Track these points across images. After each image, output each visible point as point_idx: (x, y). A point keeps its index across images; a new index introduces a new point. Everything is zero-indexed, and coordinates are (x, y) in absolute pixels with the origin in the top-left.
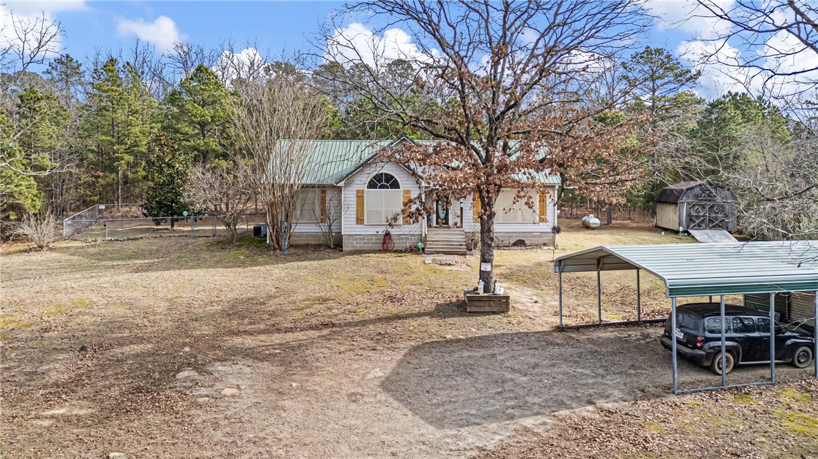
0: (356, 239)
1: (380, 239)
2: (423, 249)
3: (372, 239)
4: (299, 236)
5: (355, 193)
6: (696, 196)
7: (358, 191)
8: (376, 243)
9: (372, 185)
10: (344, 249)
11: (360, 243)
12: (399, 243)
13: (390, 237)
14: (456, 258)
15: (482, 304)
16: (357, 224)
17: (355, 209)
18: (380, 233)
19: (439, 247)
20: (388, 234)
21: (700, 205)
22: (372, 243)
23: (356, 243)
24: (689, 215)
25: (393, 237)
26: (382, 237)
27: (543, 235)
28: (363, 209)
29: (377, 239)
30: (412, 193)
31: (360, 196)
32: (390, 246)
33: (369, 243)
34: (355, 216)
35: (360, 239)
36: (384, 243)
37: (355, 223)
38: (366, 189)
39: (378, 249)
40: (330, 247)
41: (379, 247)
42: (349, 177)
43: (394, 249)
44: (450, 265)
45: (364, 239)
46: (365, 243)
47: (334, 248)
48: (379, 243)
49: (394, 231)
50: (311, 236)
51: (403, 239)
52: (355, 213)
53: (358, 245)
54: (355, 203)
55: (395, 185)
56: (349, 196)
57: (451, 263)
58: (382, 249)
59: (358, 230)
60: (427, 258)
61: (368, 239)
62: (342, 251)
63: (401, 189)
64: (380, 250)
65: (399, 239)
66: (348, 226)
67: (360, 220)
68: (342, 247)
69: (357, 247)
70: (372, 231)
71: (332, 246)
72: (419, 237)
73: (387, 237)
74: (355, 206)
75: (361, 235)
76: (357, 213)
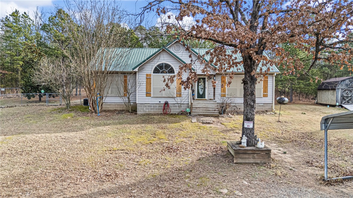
0: (146, 106)
1: (161, 107)
2: (190, 113)
3: (156, 107)
4: (110, 105)
5: (145, 76)
6: (347, 85)
7: (147, 75)
8: (159, 109)
9: (156, 71)
10: (138, 113)
11: (149, 109)
12: (174, 109)
13: (168, 105)
14: (213, 119)
15: (247, 156)
16: (147, 96)
17: (145, 87)
18: (161, 102)
19: (201, 112)
20: (166, 103)
21: (349, 90)
22: (156, 109)
23: (146, 109)
24: (342, 96)
25: (170, 105)
26: (163, 105)
27: (266, 105)
28: (150, 86)
29: (159, 107)
31: (148, 78)
32: (168, 111)
33: (154, 109)
34: (145, 91)
36: (164, 109)
37: (145, 96)
38: (152, 73)
40: (129, 112)
41: (161, 111)
42: (142, 66)
43: (171, 113)
44: (209, 123)
45: (151, 107)
46: (151, 109)
47: (132, 112)
48: (161, 109)
49: (170, 101)
50: (118, 105)
51: (176, 106)
52: (145, 89)
53: (147, 110)
54: (145, 82)
55: (171, 71)
56: (141, 78)
57: (210, 122)
58: (162, 113)
59: (147, 100)
60: (193, 119)
61: (153, 106)
62: (136, 114)
63: (175, 73)
64: (161, 114)
65: (174, 107)
66: (141, 98)
67: (148, 94)
68: (137, 112)
70: (156, 101)
71: (130, 111)
72: (187, 105)
73: (166, 105)
74: (145, 85)
75: (149, 104)
76: (146, 89)
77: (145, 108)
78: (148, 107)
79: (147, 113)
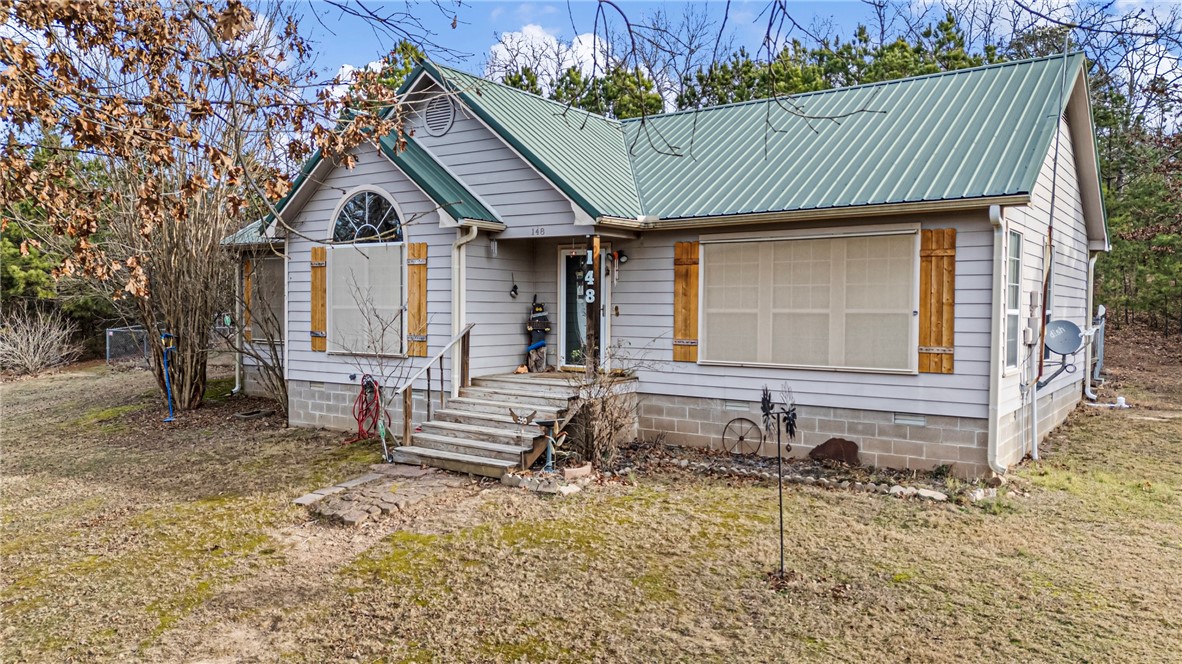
1: (355, 401)
3: (341, 398)
5: (310, 257)
7: (315, 253)
9: (342, 234)
10: (289, 423)
11: (321, 408)
13: (375, 393)
17: (309, 307)
18: (357, 380)
19: (452, 441)
20: (371, 386)
23: (312, 407)
25: (381, 395)
26: (361, 394)
27: (940, 427)
28: (324, 305)
29: (350, 399)
30: (431, 252)
31: (318, 266)
32: (373, 423)
34: (308, 328)
35: (322, 396)
36: (361, 413)
37: (309, 346)
38: (330, 246)
46: (330, 409)
52: (309, 317)
53: (317, 413)
54: (309, 287)
59: (315, 367)
61: (335, 397)
62: (287, 426)
63: (405, 241)
66: (298, 357)
67: (318, 340)
69: (313, 417)
70: (342, 373)
73: (371, 395)
74: (308, 297)
75: (322, 383)
76: (312, 317)
77: (310, 403)
78: (319, 398)
79: (316, 424)
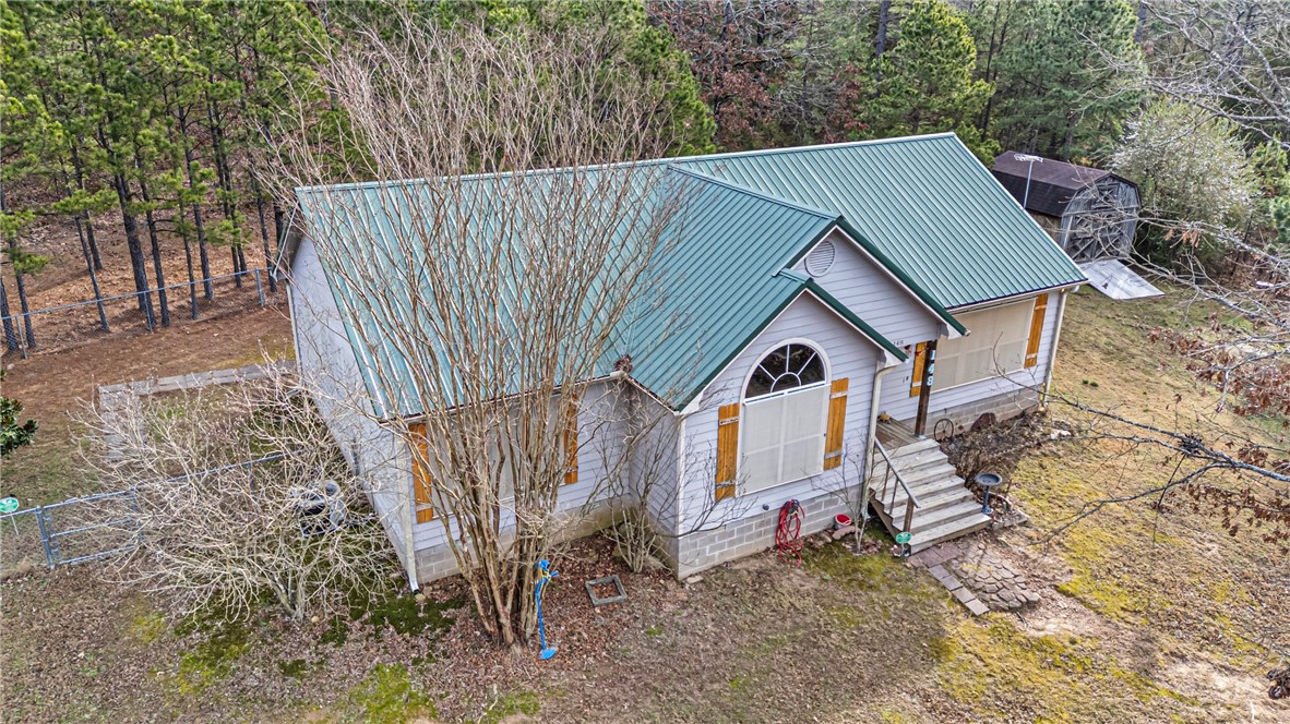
0: (712, 539)
3: (750, 528)
5: (715, 417)
6: (1089, 203)
8: (759, 535)
9: (759, 383)
11: (721, 546)
12: (810, 518)
13: (795, 509)
16: (717, 498)
17: (714, 462)
22: (748, 538)
23: (712, 550)
24: (1073, 238)
25: (800, 509)
28: (734, 455)
29: (761, 525)
30: (851, 385)
33: (741, 541)
34: (713, 481)
35: (722, 536)
36: (778, 529)
37: (712, 498)
38: (742, 399)
39: (762, 548)
41: (766, 541)
42: (711, 382)
44: (1030, 605)
45: (732, 535)
46: (731, 543)
48: (766, 532)
49: (802, 493)
51: (819, 505)
52: (713, 472)
54: (714, 445)
55: (815, 371)
56: (700, 430)
57: (1029, 596)
58: (772, 546)
59: (718, 515)
61: (741, 531)
62: (676, 579)
63: (827, 379)
64: (767, 550)
65: (811, 509)
66: (695, 512)
67: (724, 490)
68: (675, 570)
70: (753, 507)
73: (789, 512)
74: (715, 453)
75: (726, 525)
76: (718, 471)
77: (708, 547)
79: (716, 562)
